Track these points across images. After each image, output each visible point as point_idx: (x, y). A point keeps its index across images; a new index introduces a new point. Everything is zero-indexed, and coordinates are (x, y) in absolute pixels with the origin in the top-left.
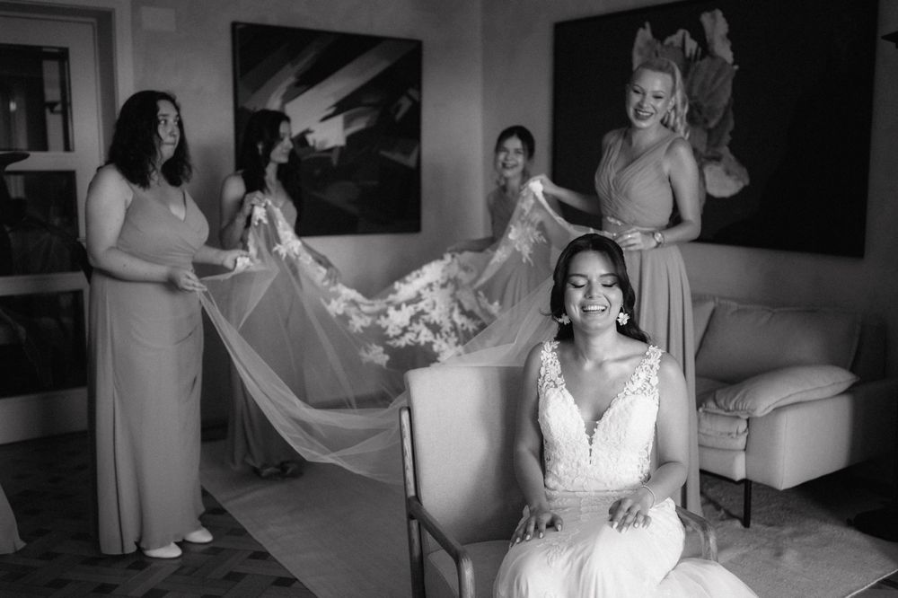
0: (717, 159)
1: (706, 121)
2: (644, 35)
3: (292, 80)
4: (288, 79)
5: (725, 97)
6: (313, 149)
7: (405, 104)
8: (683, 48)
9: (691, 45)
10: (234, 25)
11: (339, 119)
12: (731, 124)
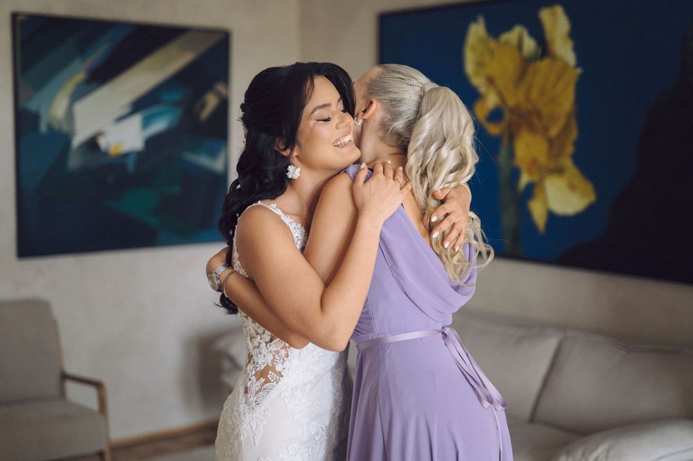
0: (559, 171)
1: (546, 129)
2: (477, 31)
3: (80, 76)
4: (77, 74)
5: (566, 101)
6: (106, 154)
7: (211, 101)
8: (520, 46)
9: (529, 44)
10: (14, 16)
11: (136, 120)
12: (574, 134)
